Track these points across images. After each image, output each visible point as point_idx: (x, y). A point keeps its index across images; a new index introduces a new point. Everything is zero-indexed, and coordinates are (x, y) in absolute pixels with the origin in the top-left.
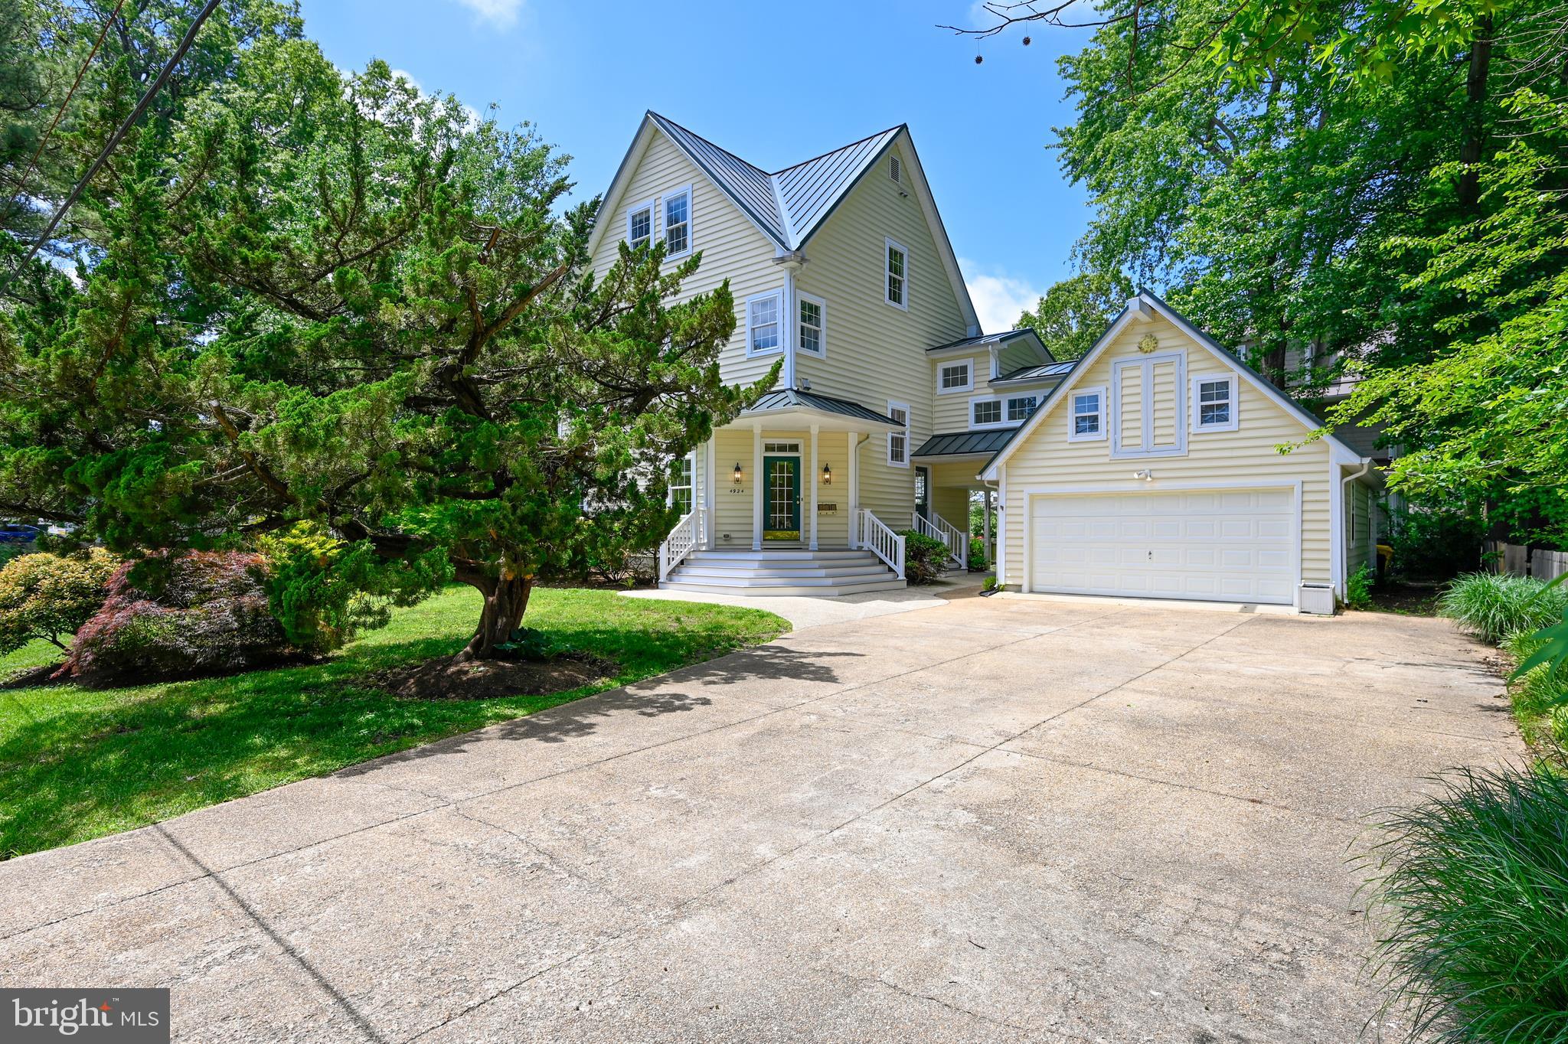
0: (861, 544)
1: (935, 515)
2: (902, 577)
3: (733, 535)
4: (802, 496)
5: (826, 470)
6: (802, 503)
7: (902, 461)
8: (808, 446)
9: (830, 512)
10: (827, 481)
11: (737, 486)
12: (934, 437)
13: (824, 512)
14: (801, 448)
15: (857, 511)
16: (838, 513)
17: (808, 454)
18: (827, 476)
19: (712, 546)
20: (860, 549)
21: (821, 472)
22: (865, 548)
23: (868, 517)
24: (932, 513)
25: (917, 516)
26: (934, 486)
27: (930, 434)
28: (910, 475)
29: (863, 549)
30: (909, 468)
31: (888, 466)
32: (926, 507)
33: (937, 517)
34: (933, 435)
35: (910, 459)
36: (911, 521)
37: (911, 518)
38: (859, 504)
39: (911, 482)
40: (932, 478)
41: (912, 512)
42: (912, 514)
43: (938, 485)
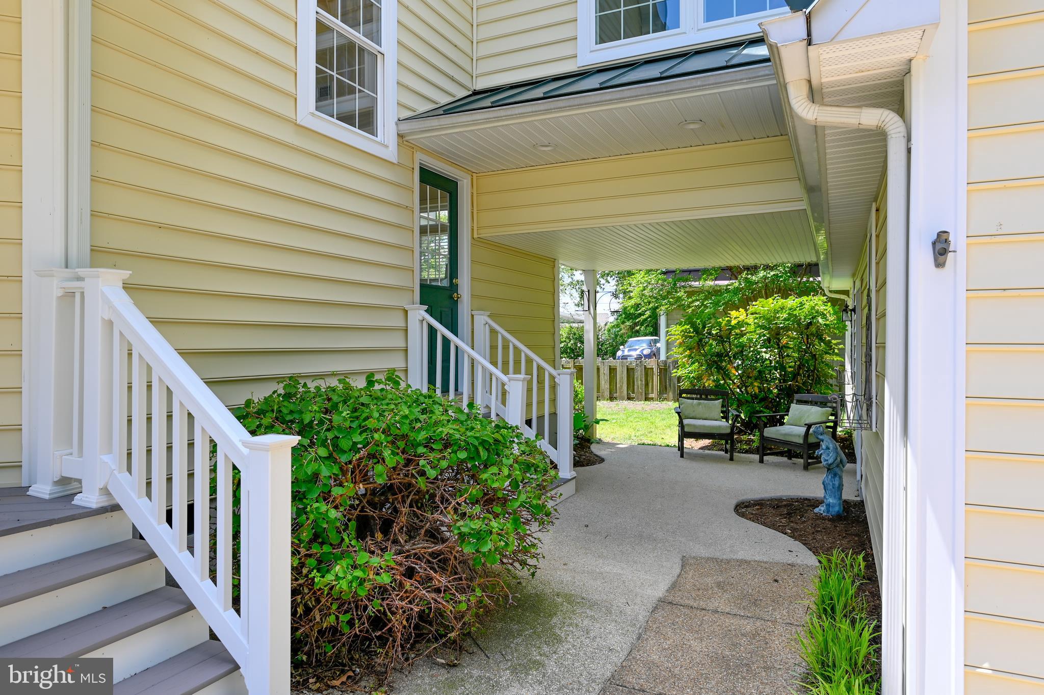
1: (481, 319)
7: (370, 129)
12: (476, 93)
23: (103, 319)
24: (473, 313)
25: (421, 319)
26: (475, 236)
27: (467, 82)
28: (398, 186)
29: (78, 500)
30: (395, 162)
31: (298, 122)
32: (455, 294)
33: (487, 325)
34: (475, 90)
35: (398, 130)
36: (402, 334)
37: (402, 324)
38: (92, 250)
39: (404, 208)
40: (472, 213)
41: (407, 307)
42: (406, 312)
43: (486, 234)
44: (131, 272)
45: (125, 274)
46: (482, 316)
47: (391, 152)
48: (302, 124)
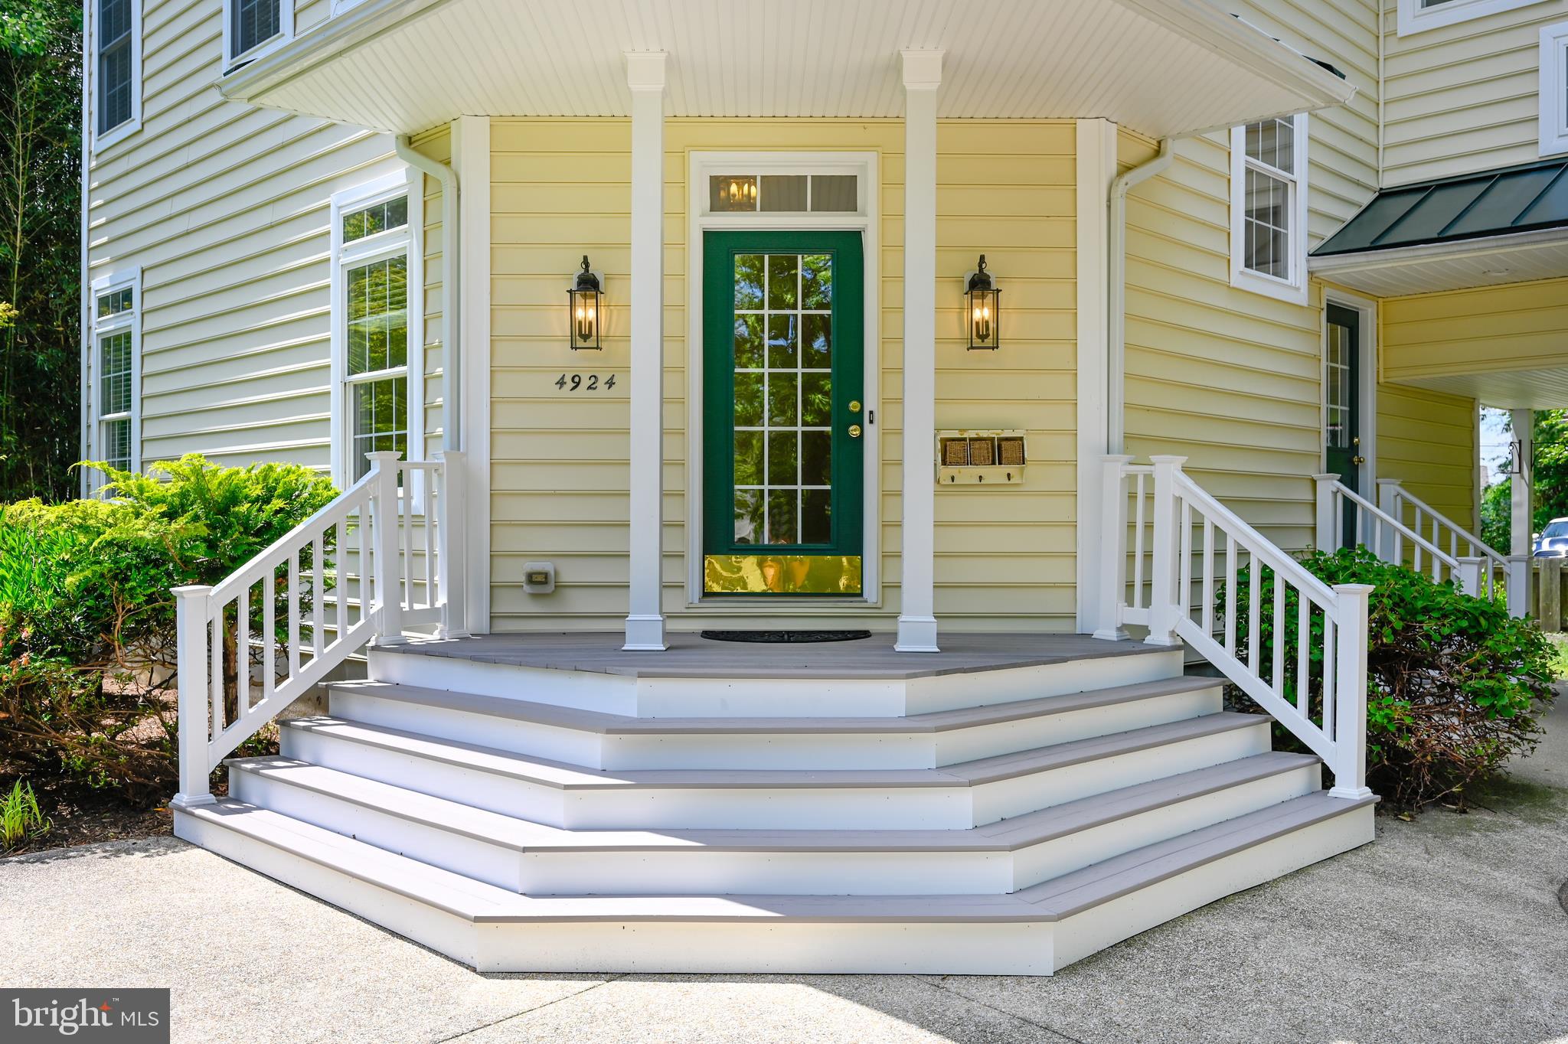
0: (1136, 615)
1: (1391, 489)
2: (1352, 786)
3: (570, 573)
4: (871, 401)
5: (980, 284)
6: (871, 434)
7: (1280, 272)
8: (892, 184)
9: (995, 474)
10: (983, 337)
11: (583, 361)
12: (1385, 195)
13: (967, 474)
14: (868, 193)
15: (1117, 469)
16: (1032, 475)
17: (893, 217)
18: (982, 313)
19: (475, 620)
20: (1133, 640)
21: (954, 296)
22: (1159, 637)
23: (1174, 495)
24: (1379, 480)
25: (1335, 490)
26: (1382, 380)
27: (1372, 183)
28: (1306, 332)
29: (1148, 640)
30: (1305, 304)
31: (1231, 285)
32: (1356, 457)
33: (1399, 498)
34: (1381, 189)
35: (1309, 267)
36: (1309, 508)
37: (1309, 497)
38: (1125, 437)
39: (1312, 358)
40: (1378, 350)
41: (1315, 476)
42: (1314, 482)
43: (1397, 377)
44: (1187, 458)
45: (1182, 460)
46: (1392, 486)
47: (1301, 298)
48: (1235, 286)
